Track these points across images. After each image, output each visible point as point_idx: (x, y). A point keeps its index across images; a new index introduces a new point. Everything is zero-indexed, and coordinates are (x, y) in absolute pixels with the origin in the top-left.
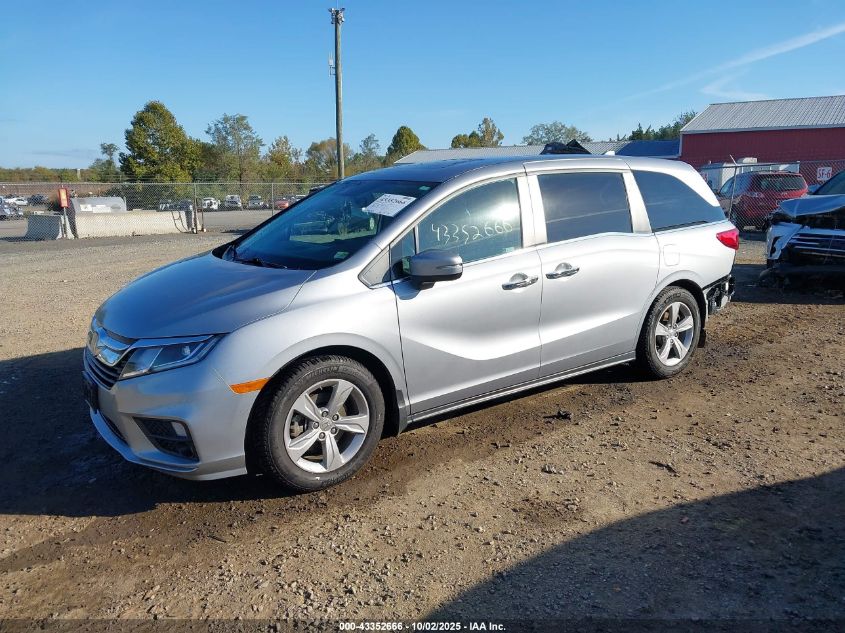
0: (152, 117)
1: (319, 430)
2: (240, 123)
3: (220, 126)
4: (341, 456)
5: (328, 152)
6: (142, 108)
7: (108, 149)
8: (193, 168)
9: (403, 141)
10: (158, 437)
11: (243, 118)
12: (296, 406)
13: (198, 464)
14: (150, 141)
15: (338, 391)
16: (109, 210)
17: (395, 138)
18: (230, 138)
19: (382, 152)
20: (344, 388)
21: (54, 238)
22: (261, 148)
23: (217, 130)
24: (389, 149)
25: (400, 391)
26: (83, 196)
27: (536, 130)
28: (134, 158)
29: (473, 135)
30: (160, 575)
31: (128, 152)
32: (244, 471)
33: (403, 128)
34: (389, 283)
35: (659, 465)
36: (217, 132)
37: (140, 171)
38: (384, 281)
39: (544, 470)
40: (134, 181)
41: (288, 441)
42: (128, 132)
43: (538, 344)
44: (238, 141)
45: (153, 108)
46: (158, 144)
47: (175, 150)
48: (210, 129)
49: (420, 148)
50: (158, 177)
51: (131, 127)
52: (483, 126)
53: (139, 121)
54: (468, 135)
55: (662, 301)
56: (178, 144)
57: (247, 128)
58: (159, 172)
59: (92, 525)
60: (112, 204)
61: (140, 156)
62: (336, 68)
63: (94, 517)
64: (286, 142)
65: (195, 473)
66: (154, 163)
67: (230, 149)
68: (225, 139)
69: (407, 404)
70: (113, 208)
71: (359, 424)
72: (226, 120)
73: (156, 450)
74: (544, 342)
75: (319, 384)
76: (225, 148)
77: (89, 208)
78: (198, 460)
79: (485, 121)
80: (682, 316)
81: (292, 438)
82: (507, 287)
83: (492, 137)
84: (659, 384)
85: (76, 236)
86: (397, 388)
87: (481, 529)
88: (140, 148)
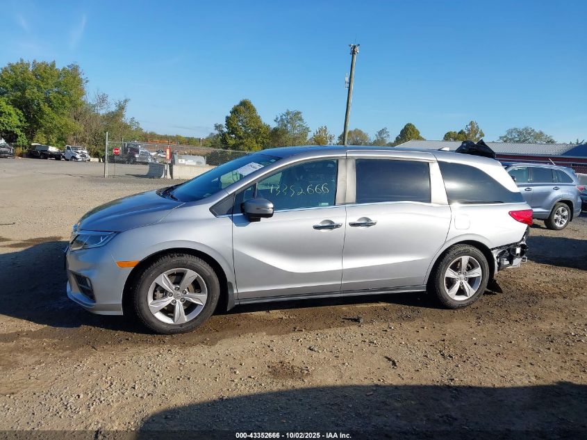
0: (243, 109)
1: (173, 298)
2: (297, 116)
3: (284, 117)
4: (185, 317)
5: (353, 138)
6: (238, 103)
7: (217, 127)
8: (263, 142)
9: (408, 133)
10: (83, 286)
11: (299, 113)
12: (157, 281)
13: (94, 304)
14: (240, 124)
15: (186, 277)
16: (195, 164)
17: (402, 132)
18: (289, 125)
19: (392, 140)
20: (191, 275)
21: (160, 177)
22: (309, 133)
23: (282, 120)
24: (397, 138)
25: (231, 283)
26: (182, 155)
27: (510, 132)
28: (229, 134)
29: (461, 132)
30: (50, 359)
31: (225, 130)
32: (121, 313)
33: (409, 125)
34: (231, 215)
35: (389, 359)
36: (280, 120)
37: (231, 142)
38: (227, 214)
39: (310, 349)
40: (226, 148)
41: (150, 300)
42: (227, 117)
43: (341, 268)
44: (294, 128)
45: (245, 104)
46: (243, 126)
47: (254, 131)
48: (277, 118)
49: (419, 138)
50: (241, 147)
51: (230, 115)
52: (469, 127)
53: (235, 111)
54: (458, 132)
55: (452, 253)
56: (256, 127)
57: (301, 119)
58: (242, 143)
59: (42, 330)
60: (197, 160)
61: (233, 133)
62: (350, 83)
63: (46, 326)
64: (325, 131)
65: (93, 309)
66: (240, 138)
67: (288, 132)
68: (286, 126)
69: (235, 291)
70: (198, 162)
71: (200, 299)
72: (288, 113)
73: (80, 293)
74: (344, 268)
75: (174, 270)
76: (285, 132)
77: (184, 161)
78: (95, 302)
79: (471, 123)
80: (471, 266)
81: (154, 299)
82: (316, 228)
83: (476, 134)
84: (446, 312)
85: (172, 177)
86: (228, 280)
87: (238, 372)
88: (233, 128)
